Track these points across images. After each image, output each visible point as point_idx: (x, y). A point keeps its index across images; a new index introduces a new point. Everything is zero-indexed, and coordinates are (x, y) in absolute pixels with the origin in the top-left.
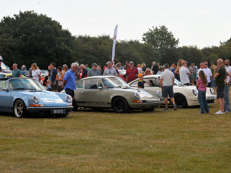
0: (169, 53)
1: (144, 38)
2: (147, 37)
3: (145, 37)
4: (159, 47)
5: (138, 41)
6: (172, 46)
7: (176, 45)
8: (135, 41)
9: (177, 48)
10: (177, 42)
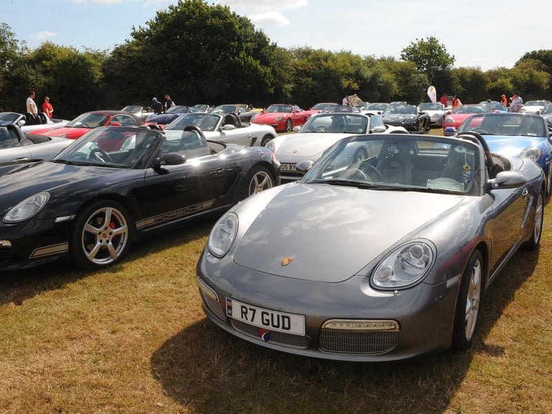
0: (440, 76)
1: (402, 55)
2: (408, 54)
3: (405, 53)
4: (425, 69)
5: (393, 59)
6: (444, 66)
7: (451, 65)
8: (389, 58)
9: (452, 69)
10: (452, 60)
